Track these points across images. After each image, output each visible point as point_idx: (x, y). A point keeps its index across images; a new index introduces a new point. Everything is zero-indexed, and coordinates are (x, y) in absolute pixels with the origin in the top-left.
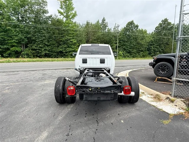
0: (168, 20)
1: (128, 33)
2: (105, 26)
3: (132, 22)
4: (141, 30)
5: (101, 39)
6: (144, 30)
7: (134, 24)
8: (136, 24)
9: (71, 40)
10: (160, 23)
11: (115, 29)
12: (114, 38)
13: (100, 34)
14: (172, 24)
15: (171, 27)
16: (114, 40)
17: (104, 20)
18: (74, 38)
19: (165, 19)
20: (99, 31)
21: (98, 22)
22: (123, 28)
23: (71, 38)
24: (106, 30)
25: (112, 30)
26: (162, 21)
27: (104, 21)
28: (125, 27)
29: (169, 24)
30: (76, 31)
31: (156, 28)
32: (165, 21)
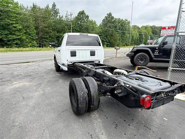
0: (112, 14)
1: (79, 22)
2: (56, 13)
3: (83, 11)
4: (91, 20)
5: (52, 27)
6: (94, 21)
7: (85, 14)
8: (87, 15)
9: (14, 25)
10: (106, 16)
11: (67, 18)
12: (66, 27)
13: (52, 21)
14: (115, 18)
15: (114, 21)
16: (67, 29)
17: (54, 5)
18: (17, 23)
19: (109, 13)
20: (49, 17)
21: (48, 7)
22: (75, 17)
23: (14, 22)
24: (58, 17)
25: (64, 18)
26: (107, 15)
27: (55, 7)
28: (77, 16)
29: (113, 18)
30: (20, 14)
31: (103, 20)
32: (110, 15)
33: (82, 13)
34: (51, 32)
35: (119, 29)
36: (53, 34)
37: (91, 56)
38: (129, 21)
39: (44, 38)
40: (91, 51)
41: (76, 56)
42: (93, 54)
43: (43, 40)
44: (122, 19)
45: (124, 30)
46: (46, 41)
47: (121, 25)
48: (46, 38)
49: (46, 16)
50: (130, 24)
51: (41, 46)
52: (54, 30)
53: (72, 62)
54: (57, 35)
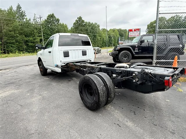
0: (82, 18)
1: (49, 26)
2: (22, 15)
3: (53, 15)
4: (62, 24)
5: (18, 30)
6: (65, 24)
7: (55, 17)
8: (57, 18)
10: (76, 20)
11: (36, 21)
12: (35, 31)
13: (18, 24)
14: (85, 21)
15: (85, 24)
16: (36, 33)
17: (19, 7)
19: (80, 17)
21: (11, 9)
22: (44, 20)
24: (25, 20)
25: (32, 21)
26: (78, 18)
27: (20, 9)
28: (46, 19)
29: (83, 21)
31: (74, 24)
32: (80, 18)
33: (52, 16)
34: (17, 37)
35: (90, 32)
36: (20, 39)
37: (83, 55)
38: (99, 25)
39: (10, 43)
40: (82, 51)
41: (69, 56)
42: (84, 53)
43: (9, 45)
44: (92, 23)
45: (94, 33)
46: (12, 46)
47: (92, 28)
48: (13, 43)
49: (10, 18)
50: (100, 27)
51: (6, 52)
52: (21, 34)
53: (65, 63)
54: (26, 39)
